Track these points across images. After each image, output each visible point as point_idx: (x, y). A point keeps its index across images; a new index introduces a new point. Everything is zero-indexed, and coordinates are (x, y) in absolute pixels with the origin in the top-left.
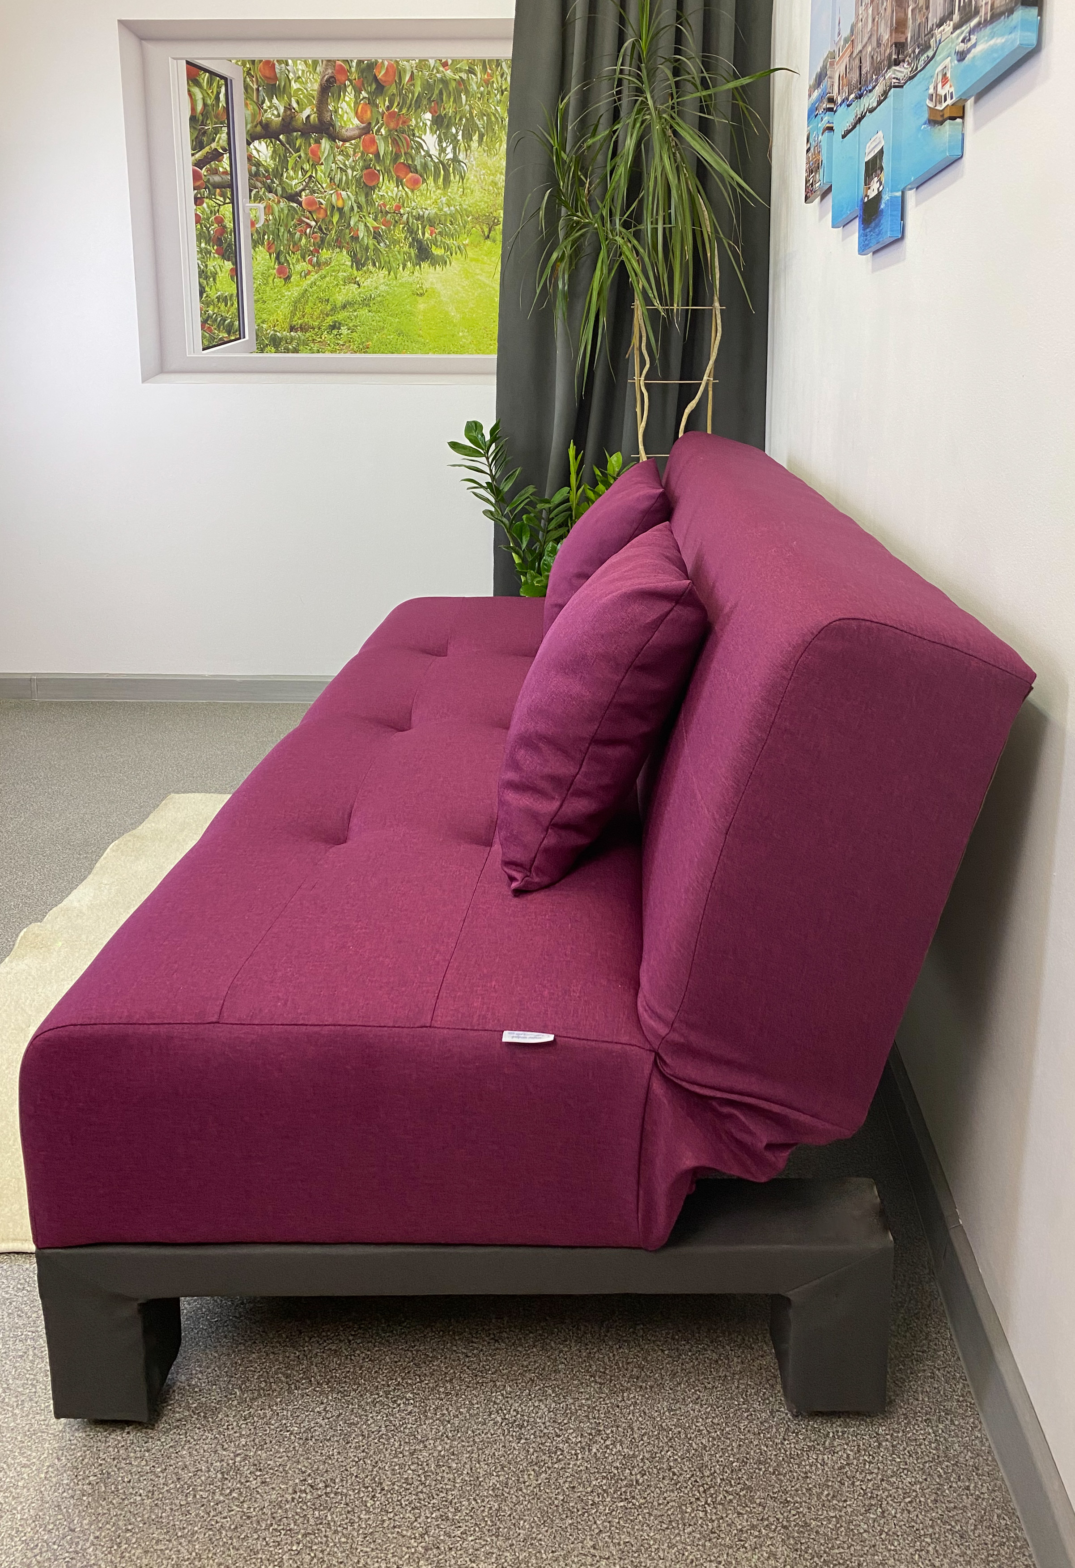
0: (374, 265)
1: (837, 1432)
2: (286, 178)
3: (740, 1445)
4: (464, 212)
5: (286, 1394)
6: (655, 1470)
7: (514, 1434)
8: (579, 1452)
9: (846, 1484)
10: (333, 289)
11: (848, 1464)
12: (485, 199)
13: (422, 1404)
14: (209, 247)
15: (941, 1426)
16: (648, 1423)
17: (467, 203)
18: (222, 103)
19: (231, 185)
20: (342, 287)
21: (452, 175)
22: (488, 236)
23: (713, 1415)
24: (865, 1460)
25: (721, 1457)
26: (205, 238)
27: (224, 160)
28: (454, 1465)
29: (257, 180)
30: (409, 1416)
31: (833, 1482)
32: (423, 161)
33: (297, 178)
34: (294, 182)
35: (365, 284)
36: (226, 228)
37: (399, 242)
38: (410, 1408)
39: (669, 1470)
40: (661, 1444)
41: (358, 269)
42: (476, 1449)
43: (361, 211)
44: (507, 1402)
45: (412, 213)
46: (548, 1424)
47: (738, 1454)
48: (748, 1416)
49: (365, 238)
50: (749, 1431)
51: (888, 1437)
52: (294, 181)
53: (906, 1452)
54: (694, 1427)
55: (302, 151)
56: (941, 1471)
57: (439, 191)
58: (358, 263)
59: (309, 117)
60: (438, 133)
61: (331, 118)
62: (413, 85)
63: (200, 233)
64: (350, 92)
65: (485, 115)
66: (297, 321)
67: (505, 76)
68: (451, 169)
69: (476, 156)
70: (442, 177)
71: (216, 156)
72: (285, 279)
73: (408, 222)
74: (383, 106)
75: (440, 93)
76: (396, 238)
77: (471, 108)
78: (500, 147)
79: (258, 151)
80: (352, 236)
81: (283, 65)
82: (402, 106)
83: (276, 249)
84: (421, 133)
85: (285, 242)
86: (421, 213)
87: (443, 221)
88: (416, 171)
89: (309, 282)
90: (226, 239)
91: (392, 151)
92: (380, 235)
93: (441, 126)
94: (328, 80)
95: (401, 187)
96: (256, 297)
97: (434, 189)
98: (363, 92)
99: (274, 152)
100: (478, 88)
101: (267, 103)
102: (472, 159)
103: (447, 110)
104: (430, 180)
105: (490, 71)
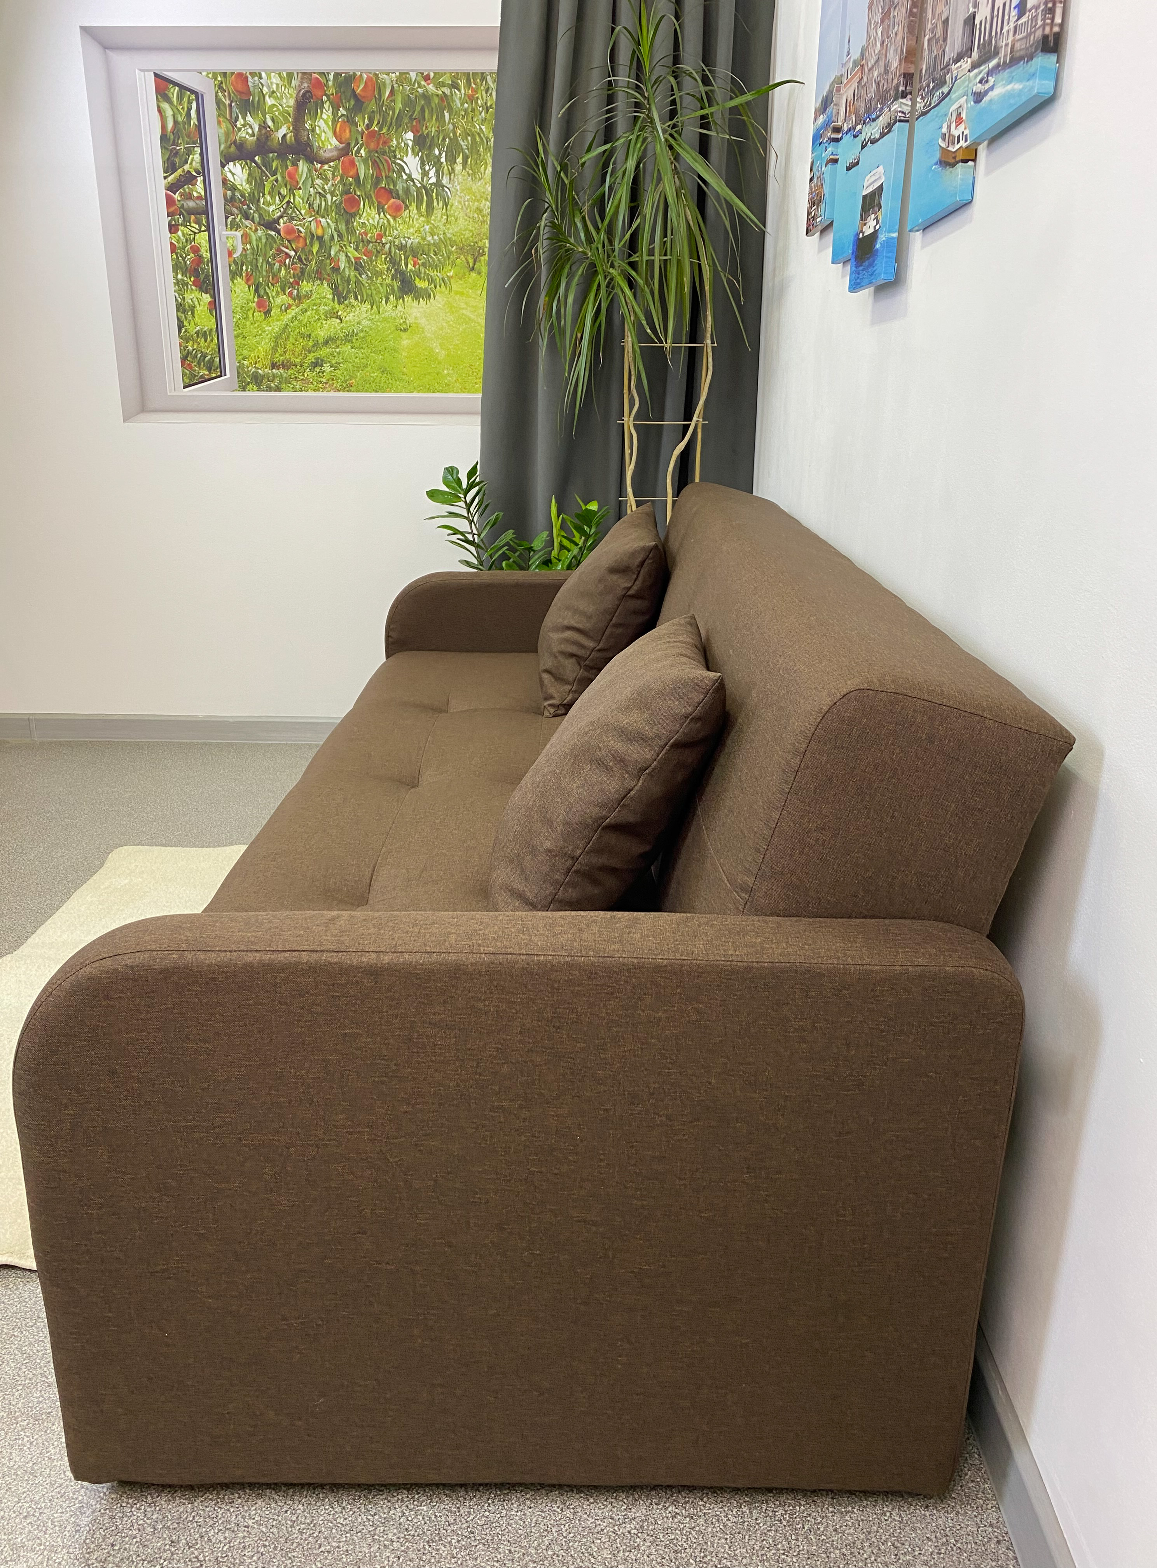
0: (357, 298)
2: (263, 204)
4: (449, 242)
10: (315, 324)
12: (472, 227)
14: (185, 279)
17: (451, 231)
18: (194, 120)
19: (205, 211)
20: (324, 322)
21: (435, 201)
22: (474, 267)
26: (181, 269)
27: (198, 184)
29: (233, 206)
32: (405, 186)
33: (274, 203)
35: (348, 318)
36: (203, 257)
37: (382, 274)
41: (340, 303)
43: (342, 240)
45: (394, 242)
49: (347, 270)
52: (272, 207)
55: (278, 174)
57: (422, 218)
58: (340, 296)
59: (284, 136)
60: (420, 154)
61: (308, 138)
62: (394, 101)
63: (176, 264)
64: (327, 109)
65: (469, 135)
66: (279, 358)
67: (490, 92)
68: (434, 194)
69: (460, 180)
70: (425, 204)
71: (189, 179)
72: (265, 313)
73: (390, 252)
74: (362, 125)
75: (423, 110)
76: (378, 269)
77: (454, 127)
78: (485, 170)
79: (233, 174)
80: (333, 267)
81: (256, 78)
82: (382, 124)
83: (255, 281)
84: (402, 154)
85: (264, 273)
86: (404, 242)
87: (427, 252)
88: (398, 197)
89: (290, 316)
90: (203, 270)
91: (373, 174)
92: (361, 266)
93: (424, 148)
94: (304, 95)
95: (382, 214)
96: (236, 332)
97: (417, 216)
98: (341, 109)
99: (249, 175)
100: (462, 105)
101: (241, 121)
102: (456, 184)
103: (429, 129)
104: (414, 207)
105: (474, 86)
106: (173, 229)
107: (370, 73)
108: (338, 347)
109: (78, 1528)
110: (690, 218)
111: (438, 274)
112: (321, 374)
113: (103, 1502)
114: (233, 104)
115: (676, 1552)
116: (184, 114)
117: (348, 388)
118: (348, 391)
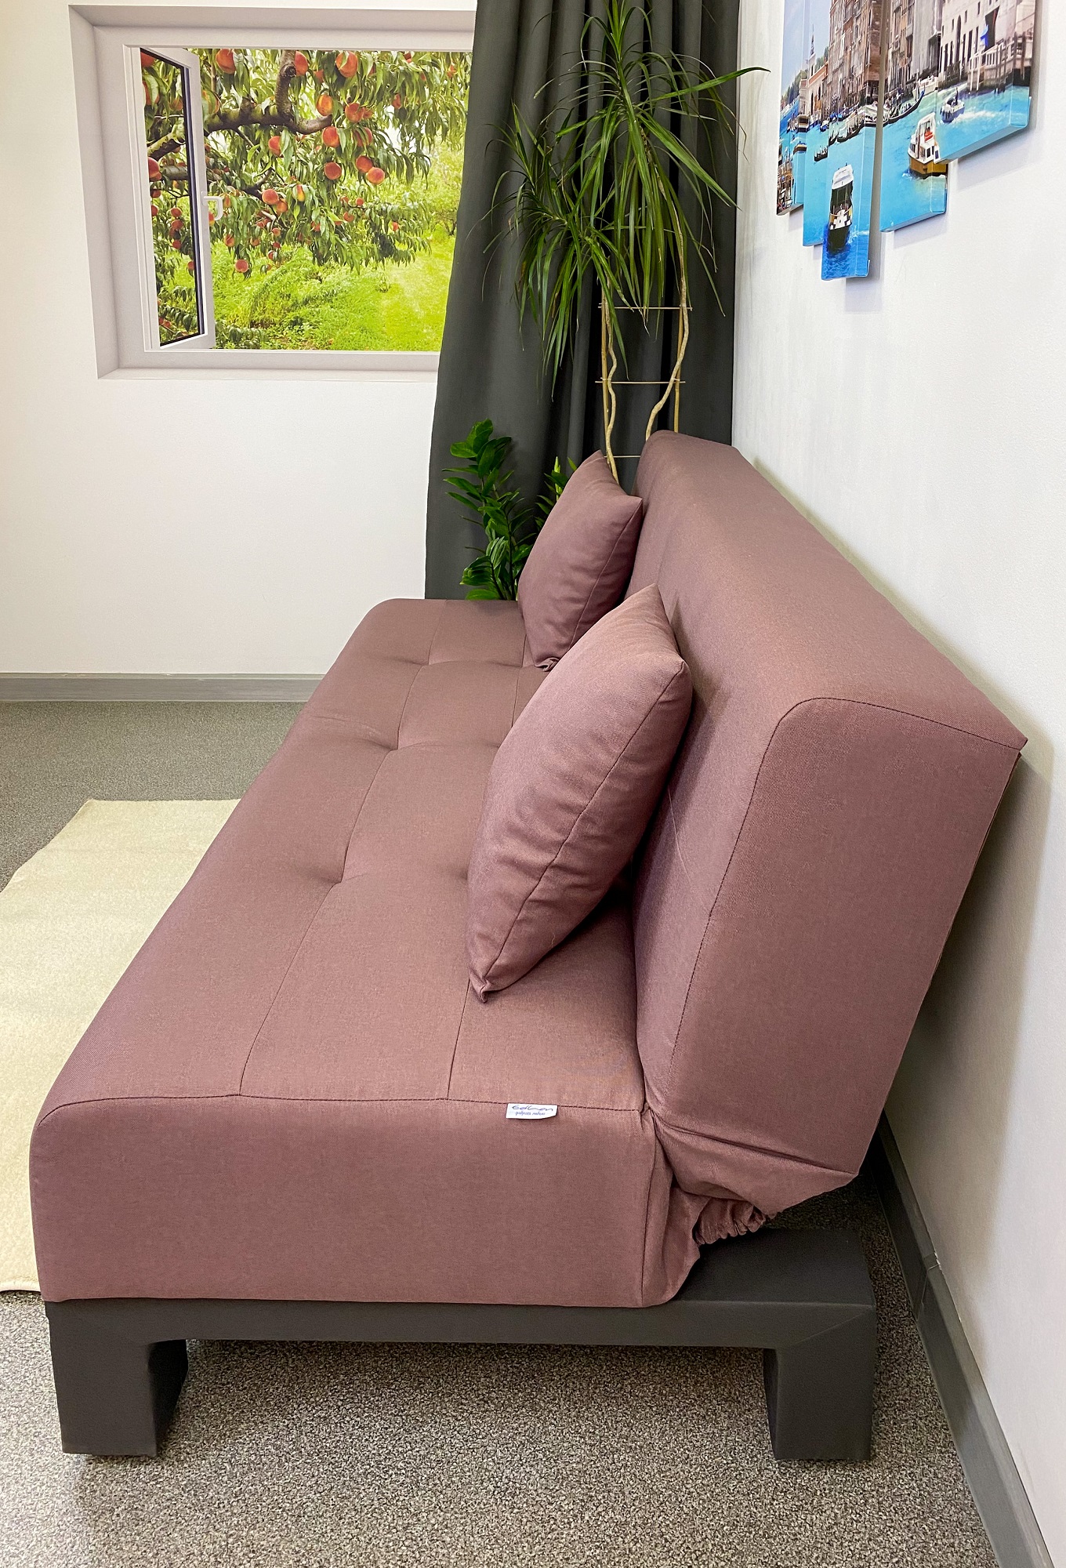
0: (336, 260)
1: (825, 1489)
2: (246, 170)
3: (730, 1507)
4: (428, 207)
5: (277, 1467)
6: (647, 1537)
7: (507, 1503)
8: (571, 1520)
9: (835, 1544)
10: (295, 285)
11: (836, 1524)
12: (447, 194)
13: (414, 1474)
14: (166, 240)
15: (925, 1479)
16: (639, 1486)
17: (431, 198)
18: (179, 93)
19: (186, 178)
20: (304, 282)
21: (415, 170)
22: (453, 232)
23: (703, 1476)
24: (852, 1519)
25: (711, 1521)
26: (162, 231)
27: (181, 151)
28: (448, 1539)
29: (215, 172)
30: (401, 1488)
31: (822, 1543)
32: (385, 155)
33: (256, 170)
34: (253, 175)
35: (327, 279)
36: (184, 221)
37: (362, 237)
38: (402, 1479)
39: (662, 1536)
40: (652, 1508)
41: (319, 264)
42: (469, 1521)
43: (323, 205)
44: (499, 1468)
45: (374, 207)
46: (540, 1491)
47: (728, 1516)
48: (737, 1475)
49: (327, 232)
50: (738, 1492)
51: (874, 1493)
52: (254, 173)
53: (892, 1508)
54: (684, 1489)
55: (261, 143)
56: (926, 1528)
57: (402, 185)
58: (320, 258)
59: (268, 108)
60: (401, 126)
61: (291, 110)
62: (375, 77)
63: (157, 226)
64: (310, 83)
65: (448, 109)
66: (257, 317)
67: (469, 69)
68: (414, 163)
69: (440, 151)
70: (405, 172)
71: (173, 146)
72: (245, 274)
73: (370, 217)
74: (344, 98)
75: (403, 86)
76: (358, 233)
77: (435, 101)
79: (216, 143)
80: (314, 231)
81: (241, 55)
82: (364, 98)
83: (235, 243)
84: (383, 126)
85: (245, 236)
86: (384, 208)
87: (406, 217)
88: (379, 165)
89: (270, 277)
90: (183, 232)
91: (354, 144)
92: (342, 230)
93: (405, 119)
94: (287, 71)
95: (363, 181)
96: (215, 292)
97: (397, 184)
98: (324, 84)
99: (232, 143)
100: (442, 81)
101: (225, 93)
102: (436, 154)
103: (410, 103)
104: (393, 175)
105: (454, 65)
106: (154, 193)
107: (352, 51)
108: (317, 306)
110: (663, 190)
111: (418, 238)
112: (300, 332)
114: (218, 78)
116: (169, 87)
117: (327, 346)
118: (327, 349)
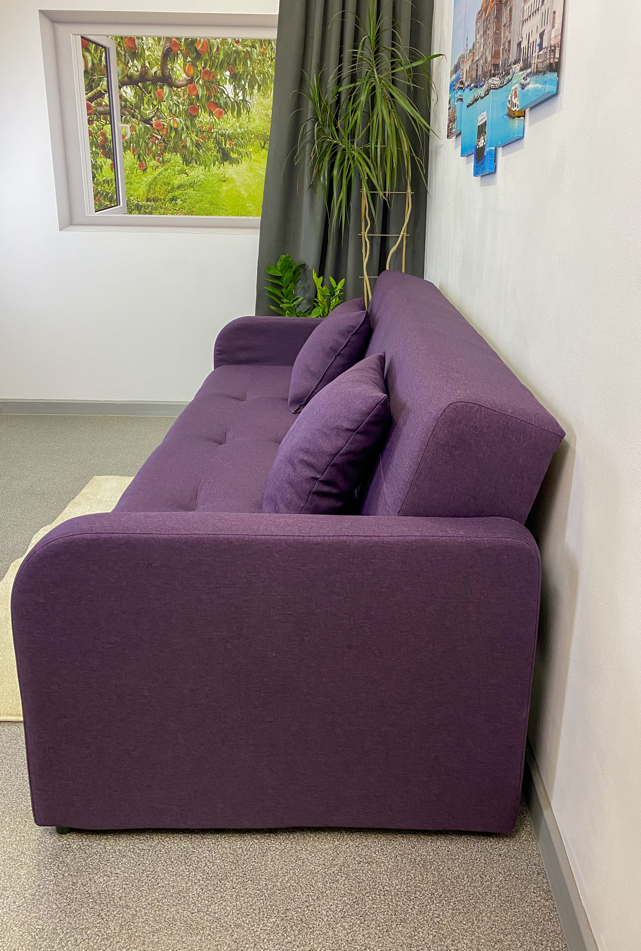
0: (196, 163)
2: (143, 109)
4: (249, 132)
10: (172, 177)
12: (262, 124)
14: (97, 150)
17: (251, 127)
18: (104, 63)
19: (109, 113)
20: (178, 176)
21: (242, 109)
22: (264, 147)
26: (95, 145)
27: (105, 97)
29: (125, 110)
32: (225, 101)
33: (149, 109)
35: (191, 174)
36: (107, 139)
37: (211, 149)
41: (187, 165)
43: (188, 130)
45: (218, 132)
49: (191, 147)
52: (148, 112)
55: (152, 93)
57: (234, 119)
58: (187, 162)
59: (156, 72)
60: (234, 83)
61: (170, 73)
62: (219, 54)
63: (92, 142)
64: (180, 57)
65: (262, 74)
66: (151, 196)
67: (274, 50)
68: (241, 106)
69: (256, 98)
70: (236, 111)
71: (100, 95)
72: (144, 171)
73: (216, 138)
74: (200, 67)
75: (235, 59)
76: (209, 147)
77: (253, 69)
78: (271, 93)
79: (126, 93)
80: (183, 146)
81: (140, 40)
82: (212, 67)
83: (138, 152)
84: (223, 83)
85: (143, 148)
86: (224, 132)
87: (237, 138)
88: (221, 107)
89: (158, 172)
90: (107, 146)
91: (206, 94)
92: (199, 145)
93: (236, 80)
94: (167, 50)
95: (211, 116)
96: (126, 181)
97: (231, 118)
98: (188, 58)
99: (135, 93)
100: (258, 57)
101: (131, 63)
102: (254, 100)
103: (239, 70)
104: (229, 113)
105: (264, 47)
106: (90, 122)
107: (205, 39)
108: (186, 190)
109: (19, 876)
111: (244, 150)
112: (175, 205)
113: (34, 861)
114: (126, 54)
115: (359, 883)
116: (98, 59)
117: (191, 213)
118: (191, 215)
